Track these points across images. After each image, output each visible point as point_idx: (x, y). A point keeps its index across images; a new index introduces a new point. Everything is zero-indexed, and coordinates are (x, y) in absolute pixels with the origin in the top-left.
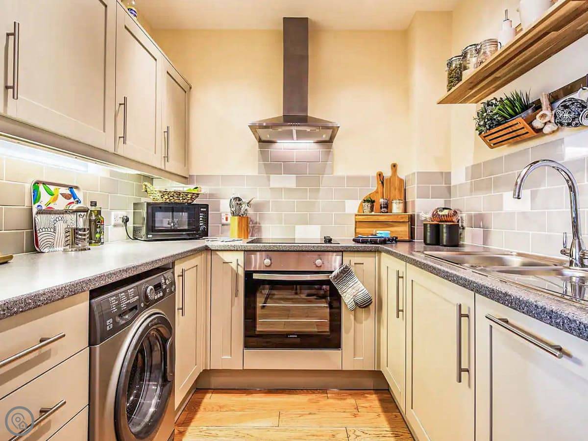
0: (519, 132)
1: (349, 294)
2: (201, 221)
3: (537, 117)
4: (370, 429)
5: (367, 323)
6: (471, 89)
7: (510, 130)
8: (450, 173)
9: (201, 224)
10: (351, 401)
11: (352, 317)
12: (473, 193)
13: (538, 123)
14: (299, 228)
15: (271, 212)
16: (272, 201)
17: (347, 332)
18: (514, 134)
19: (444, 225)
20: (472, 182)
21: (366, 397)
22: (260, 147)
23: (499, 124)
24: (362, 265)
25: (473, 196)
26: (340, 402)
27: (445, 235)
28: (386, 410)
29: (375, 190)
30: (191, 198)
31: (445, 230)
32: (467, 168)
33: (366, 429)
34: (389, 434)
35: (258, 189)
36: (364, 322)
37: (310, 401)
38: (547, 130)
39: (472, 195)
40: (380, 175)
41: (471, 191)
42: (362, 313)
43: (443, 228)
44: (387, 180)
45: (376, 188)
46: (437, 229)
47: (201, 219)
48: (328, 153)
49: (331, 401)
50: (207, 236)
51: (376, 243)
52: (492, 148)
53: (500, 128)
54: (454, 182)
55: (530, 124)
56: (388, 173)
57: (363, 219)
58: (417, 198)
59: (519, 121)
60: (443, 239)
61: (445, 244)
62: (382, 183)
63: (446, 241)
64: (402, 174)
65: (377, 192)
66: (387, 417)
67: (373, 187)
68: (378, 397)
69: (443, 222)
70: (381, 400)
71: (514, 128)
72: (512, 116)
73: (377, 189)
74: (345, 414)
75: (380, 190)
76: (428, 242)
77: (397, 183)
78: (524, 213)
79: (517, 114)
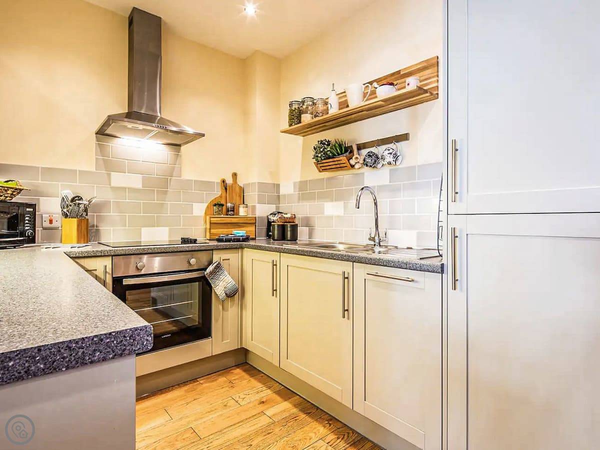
0: (342, 165)
1: (220, 287)
2: (27, 223)
3: (353, 158)
4: (249, 391)
5: (232, 310)
6: (308, 128)
7: (336, 163)
8: (279, 185)
9: (26, 228)
10: (222, 380)
11: (221, 307)
12: (300, 202)
13: (353, 162)
14: (144, 230)
15: (112, 214)
16: (113, 201)
17: (217, 321)
18: (338, 166)
19: (289, 225)
20: (299, 194)
21: (232, 372)
22: (98, 140)
23: (329, 158)
24: (228, 261)
25: (300, 204)
26: (214, 383)
27: (289, 233)
28: (252, 376)
29: (219, 195)
30: (12, 194)
31: (289, 229)
32: (295, 183)
33: (247, 392)
34: (264, 388)
35: (95, 187)
36: (229, 309)
37: (186, 391)
38: (357, 166)
39: (299, 202)
40: (224, 181)
41: (299, 199)
42: (229, 303)
43: (287, 227)
44: (229, 187)
45: (220, 193)
46: (283, 228)
47: (27, 222)
48: (178, 156)
49: (204, 385)
50: (35, 243)
51: (238, 240)
52: (320, 171)
53: (331, 160)
54: (283, 191)
55: (348, 161)
56: (229, 181)
57: (217, 221)
58: (258, 203)
59: (343, 158)
60: (287, 235)
61: (289, 239)
62: (226, 189)
63: (290, 237)
64: (241, 182)
65: (221, 197)
66: (256, 379)
67: (218, 192)
68: (242, 369)
69: (287, 223)
70: (245, 371)
71: (339, 162)
72: (339, 155)
73: (222, 194)
74: (224, 389)
75: (224, 194)
76: (276, 238)
77: (237, 189)
78: (338, 216)
79: (342, 154)
